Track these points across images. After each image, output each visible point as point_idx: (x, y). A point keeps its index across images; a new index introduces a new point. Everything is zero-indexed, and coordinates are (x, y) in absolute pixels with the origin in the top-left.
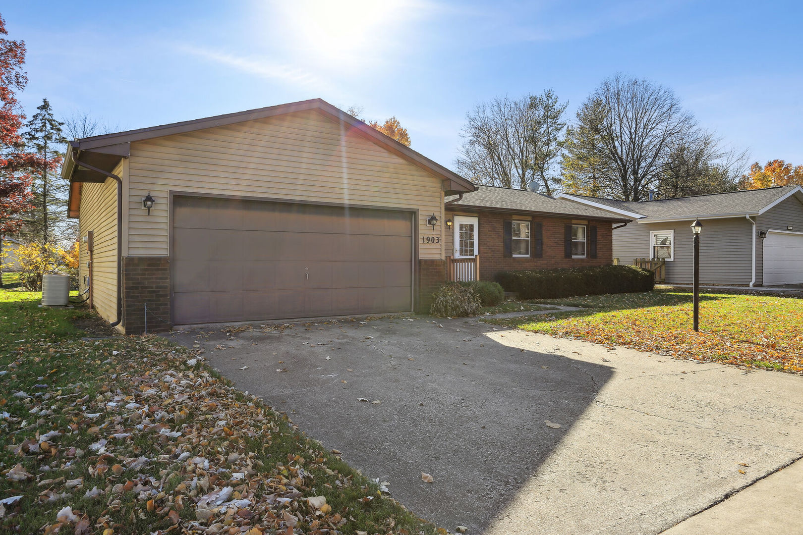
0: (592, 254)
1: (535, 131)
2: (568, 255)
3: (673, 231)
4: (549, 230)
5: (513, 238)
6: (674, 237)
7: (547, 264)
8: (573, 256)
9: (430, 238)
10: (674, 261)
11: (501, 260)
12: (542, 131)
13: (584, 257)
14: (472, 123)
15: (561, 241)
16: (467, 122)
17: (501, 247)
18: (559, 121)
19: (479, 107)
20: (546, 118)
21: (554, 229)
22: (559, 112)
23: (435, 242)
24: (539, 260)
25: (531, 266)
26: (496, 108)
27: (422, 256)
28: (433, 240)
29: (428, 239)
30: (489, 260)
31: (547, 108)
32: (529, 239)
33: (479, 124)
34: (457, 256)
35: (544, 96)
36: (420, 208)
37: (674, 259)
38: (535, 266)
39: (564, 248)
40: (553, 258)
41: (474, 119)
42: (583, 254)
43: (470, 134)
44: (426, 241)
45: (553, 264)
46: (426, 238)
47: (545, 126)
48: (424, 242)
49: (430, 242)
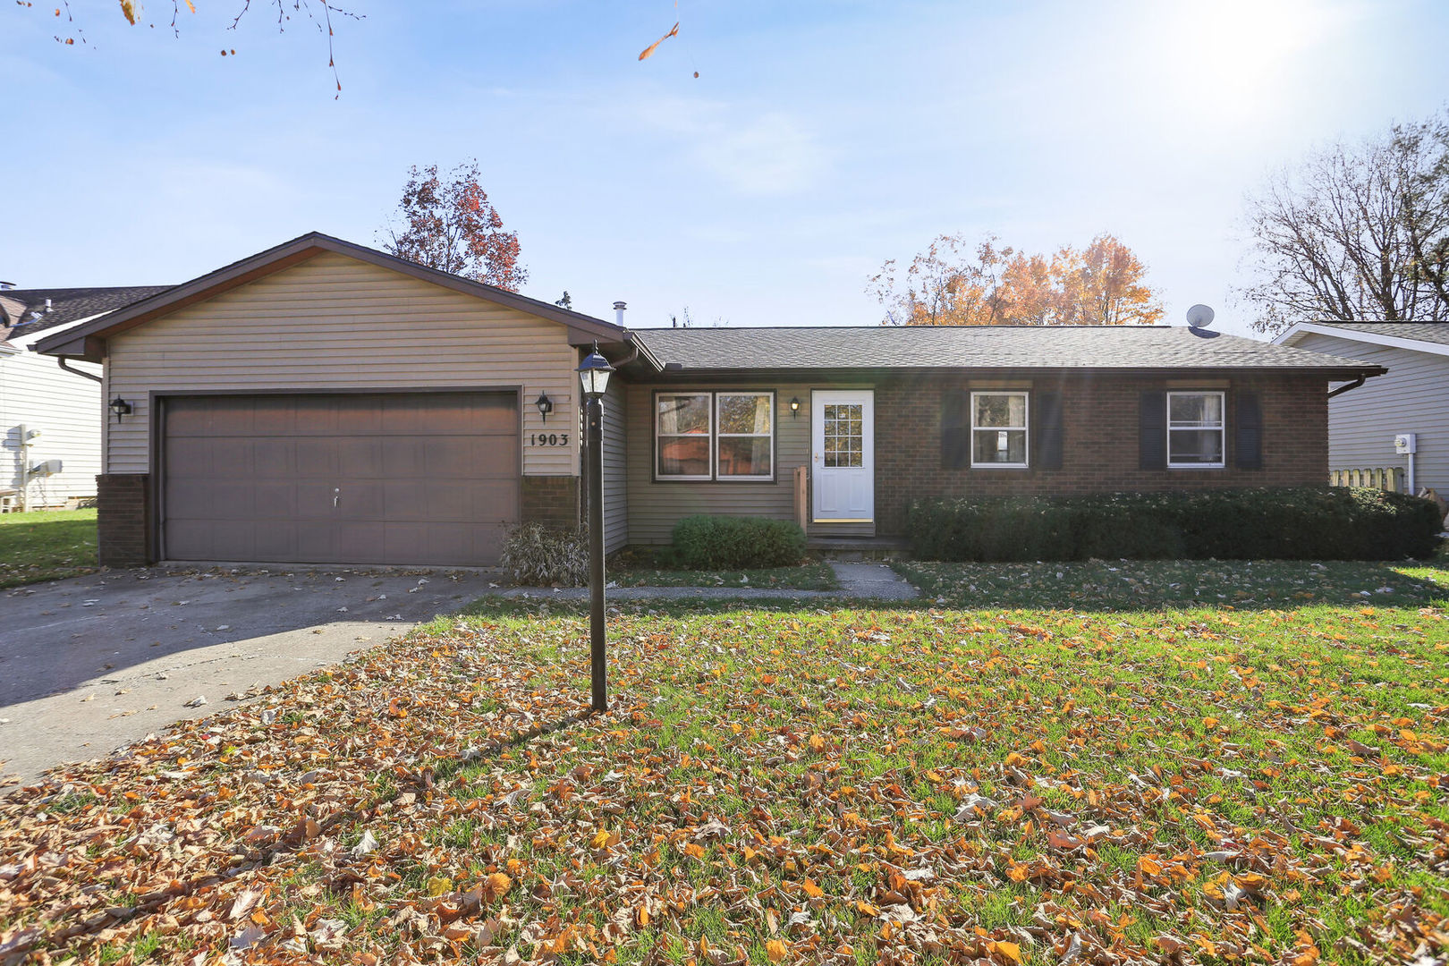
0: (1248, 459)
2: (1152, 462)
5: (974, 428)
7: (1077, 483)
8: (1173, 465)
9: (548, 436)
11: (934, 474)
13: (1219, 465)
15: (1128, 430)
17: (935, 447)
21: (1100, 403)
23: (557, 444)
24: (1052, 475)
25: (1025, 488)
27: (529, 471)
28: (553, 439)
29: (543, 439)
30: (900, 474)
32: (1025, 429)
36: (527, 383)
38: (1038, 487)
39: (1137, 446)
40: (1099, 470)
42: (1216, 459)
44: (538, 443)
45: (1098, 483)
46: (537, 436)
48: (533, 444)
49: (547, 444)
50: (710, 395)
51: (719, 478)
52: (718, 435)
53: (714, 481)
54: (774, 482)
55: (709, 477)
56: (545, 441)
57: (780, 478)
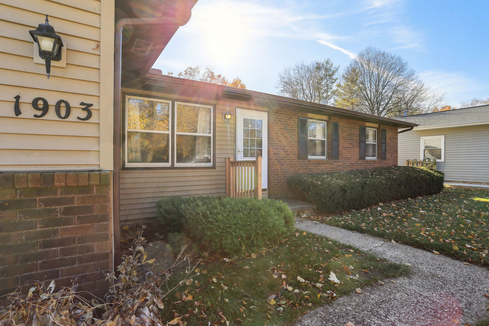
0: (382, 156)
1: (319, 83)
2: (362, 157)
3: (443, 136)
4: (345, 131)
5: (309, 138)
6: (445, 142)
7: (343, 166)
8: (367, 158)
10: (444, 162)
11: (295, 162)
12: (323, 83)
13: (375, 158)
14: (283, 80)
15: (356, 142)
16: (279, 79)
17: (295, 147)
18: (334, 77)
19: (286, 71)
20: (326, 75)
21: (349, 130)
22: (334, 72)
23: (73, 117)
24: (335, 162)
25: (327, 168)
26: (296, 71)
30: (281, 162)
31: (326, 70)
32: (325, 139)
33: (286, 80)
34: (240, 157)
35: (325, 62)
37: (445, 160)
38: (331, 168)
39: (358, 149)
40: (349, 160)
41: (283, 78)
42: (374, 156)
43: (281, 86)
44: (28, 111)
45: (348, 166)
46: (27, 97)
47: (325, 81)
48: (18, 112)
49: (51, 114)
50: (170, 102)
51: (177, 165)
52: (176, 133)
53: (172, 167)
54: (214, 167)
55: (169, 164)
56: (45, 109)
57: (217, 165)
